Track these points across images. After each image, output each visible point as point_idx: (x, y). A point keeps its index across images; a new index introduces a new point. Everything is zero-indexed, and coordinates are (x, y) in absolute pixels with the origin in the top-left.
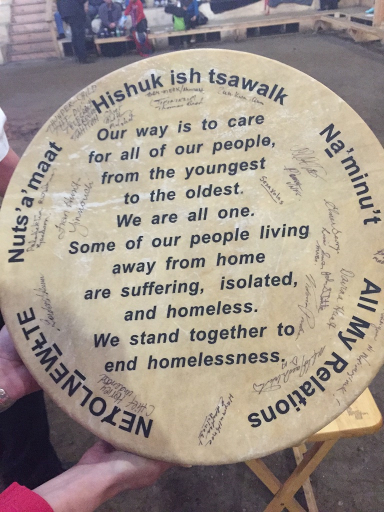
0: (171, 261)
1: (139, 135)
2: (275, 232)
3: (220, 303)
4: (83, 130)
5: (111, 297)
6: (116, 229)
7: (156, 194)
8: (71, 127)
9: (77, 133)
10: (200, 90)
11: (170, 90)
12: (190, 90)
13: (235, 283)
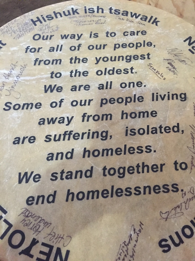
0: (86, 116)
1: (62, 38)
2: (163, 97)
3: (125, 146)
4: (23, 34)
5: (36, 143)
6: (43, 95)
7: (74, 72)
8: (14, 32)
9: (18, 36)
10: (103, 17)
11: (84, 16)
12: (97, 16)
13: (136, 131)
